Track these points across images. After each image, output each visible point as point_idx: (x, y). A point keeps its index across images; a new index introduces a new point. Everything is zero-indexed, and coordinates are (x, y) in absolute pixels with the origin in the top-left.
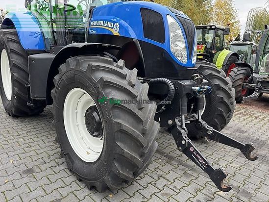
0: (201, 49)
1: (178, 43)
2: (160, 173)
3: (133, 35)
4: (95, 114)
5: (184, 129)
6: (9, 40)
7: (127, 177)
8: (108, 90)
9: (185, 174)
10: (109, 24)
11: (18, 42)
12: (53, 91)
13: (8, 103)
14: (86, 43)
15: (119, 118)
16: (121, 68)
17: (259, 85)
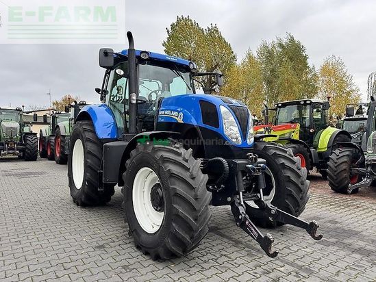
0: (294, 128)
1: (232, 127)
2: (223, 253)
3: (194, 122)
4: (159, 190)
5: (242, 205)
6: (85, 130)
7: (183, 237)
8: (167, 164)
9: (250, 255)
10: (175, 113)
11: (94, 132)
12: (124, 174)
13: (77, 191)
14: (153, 132)
15: (175, 185)
16: (178, 148)
17: (369, 169)
